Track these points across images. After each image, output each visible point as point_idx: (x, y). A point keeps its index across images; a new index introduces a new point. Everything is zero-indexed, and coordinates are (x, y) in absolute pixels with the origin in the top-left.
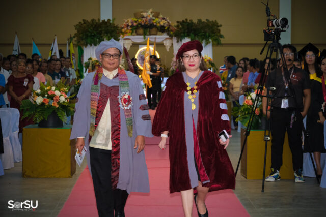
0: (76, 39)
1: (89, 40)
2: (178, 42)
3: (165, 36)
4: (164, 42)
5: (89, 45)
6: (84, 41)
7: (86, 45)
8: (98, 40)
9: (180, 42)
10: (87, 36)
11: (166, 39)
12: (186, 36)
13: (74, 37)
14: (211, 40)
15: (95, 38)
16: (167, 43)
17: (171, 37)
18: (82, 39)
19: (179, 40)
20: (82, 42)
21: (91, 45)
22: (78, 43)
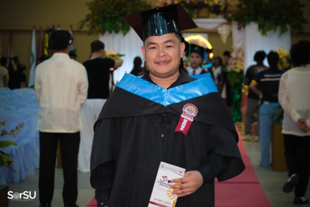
0: (88, 23)
1: (107, 24)
2: (239, 28)
3: (220, 20)
4: (219, 29)
5: (107, 33)
6: (100, 26)
7: (103, 32)
8: (120, 24)
9: (242, 29)
10: (105, 19)
11: (222, 24)
12: (252, 21)
13: (87, 20)
14: (288, 27)
15: (117, 22)
16: (224, 31)
17: (229, 21)
18: (98, 23)
19: (242, 26)
20: (98, 28)
21: (110, 32)
22: (92, 28)
